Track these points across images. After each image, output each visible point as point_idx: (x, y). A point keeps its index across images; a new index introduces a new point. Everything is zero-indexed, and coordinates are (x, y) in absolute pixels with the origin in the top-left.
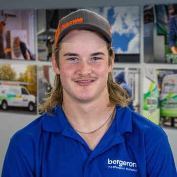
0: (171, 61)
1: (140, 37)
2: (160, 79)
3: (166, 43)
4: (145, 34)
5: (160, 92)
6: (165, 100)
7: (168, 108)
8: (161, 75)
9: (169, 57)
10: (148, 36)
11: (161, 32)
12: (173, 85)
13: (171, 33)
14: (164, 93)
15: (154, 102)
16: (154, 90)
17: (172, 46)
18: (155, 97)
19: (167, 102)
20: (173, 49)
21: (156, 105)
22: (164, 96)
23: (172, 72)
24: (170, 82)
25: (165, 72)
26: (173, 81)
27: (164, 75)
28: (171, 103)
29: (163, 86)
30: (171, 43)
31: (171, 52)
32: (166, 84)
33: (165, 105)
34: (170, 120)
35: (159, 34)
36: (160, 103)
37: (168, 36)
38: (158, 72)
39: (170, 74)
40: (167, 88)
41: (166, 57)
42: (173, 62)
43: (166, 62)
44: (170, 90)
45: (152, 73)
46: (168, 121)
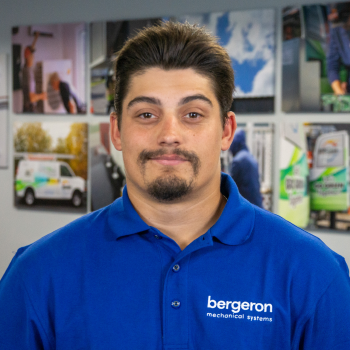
0: (332, 109)
1: (275, 65)
2: (311, 141)
3: (323, 75)
4: (285, 59)
5: (311, 166)
6: (320, 179)
7: (324, 194)
8: (313, 133)
9: (328, 100)
10: (290, 62)
11: (314, 55)
12: (335, 152)
13: (331, 57)
14: (319, 166)
15: (299, 184)
16: (300, 162)
17: (333, 80)
18: (301, 174)
19: (324, 183)
20: (335, 85)
21: (302, 190)
22: (318, 173)
23: (333, 128)
24: (329, 147)
25: (319, 128)
26: (335, 144)
27: (319, 134)
28: (331, 186)
29: (316, 153)
30: (332, 74)
31: (330, 91)
32: (322, 151)
33: (319, 190)
34: (328, 217)
35: (310, 59)
36: (311, 186)
37: (326, 62)
38: (307, 129)
39: (329, 132)
40: (324, 158)
41: (321, 101)
42: (336, 109)
43: (321, 110)
44: (330, 160)
45: (295, 131)
46: (323, 218)
